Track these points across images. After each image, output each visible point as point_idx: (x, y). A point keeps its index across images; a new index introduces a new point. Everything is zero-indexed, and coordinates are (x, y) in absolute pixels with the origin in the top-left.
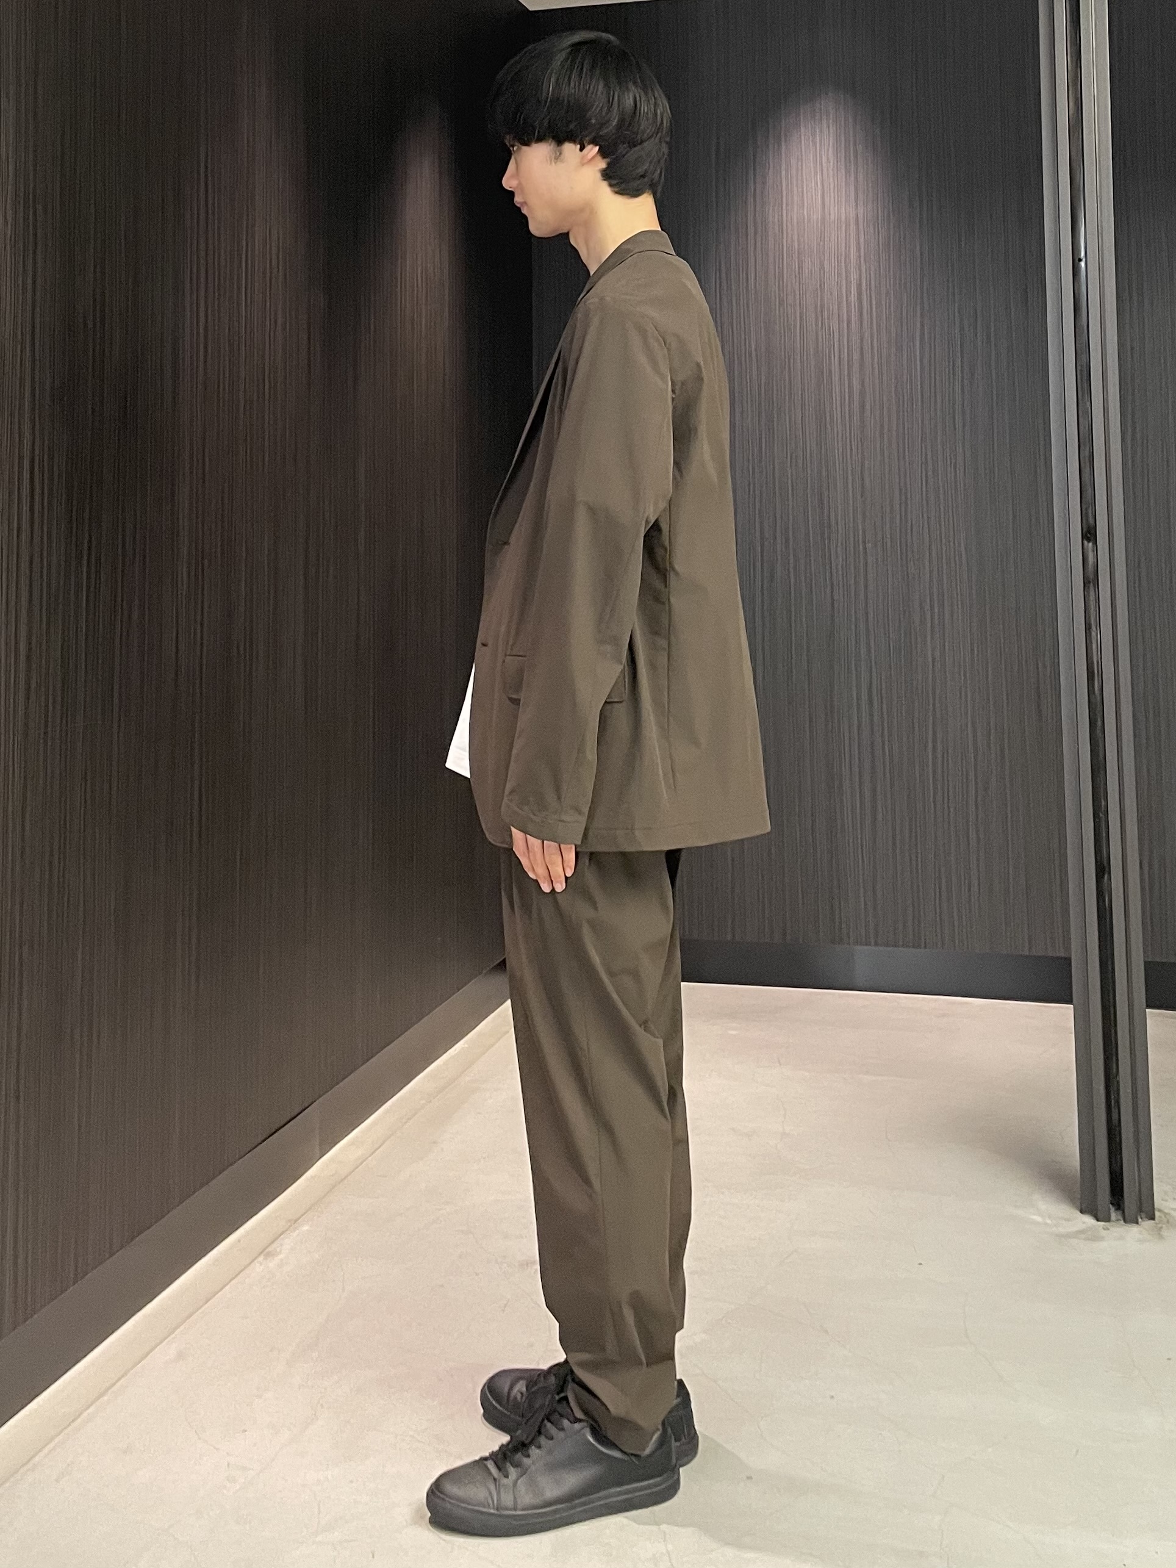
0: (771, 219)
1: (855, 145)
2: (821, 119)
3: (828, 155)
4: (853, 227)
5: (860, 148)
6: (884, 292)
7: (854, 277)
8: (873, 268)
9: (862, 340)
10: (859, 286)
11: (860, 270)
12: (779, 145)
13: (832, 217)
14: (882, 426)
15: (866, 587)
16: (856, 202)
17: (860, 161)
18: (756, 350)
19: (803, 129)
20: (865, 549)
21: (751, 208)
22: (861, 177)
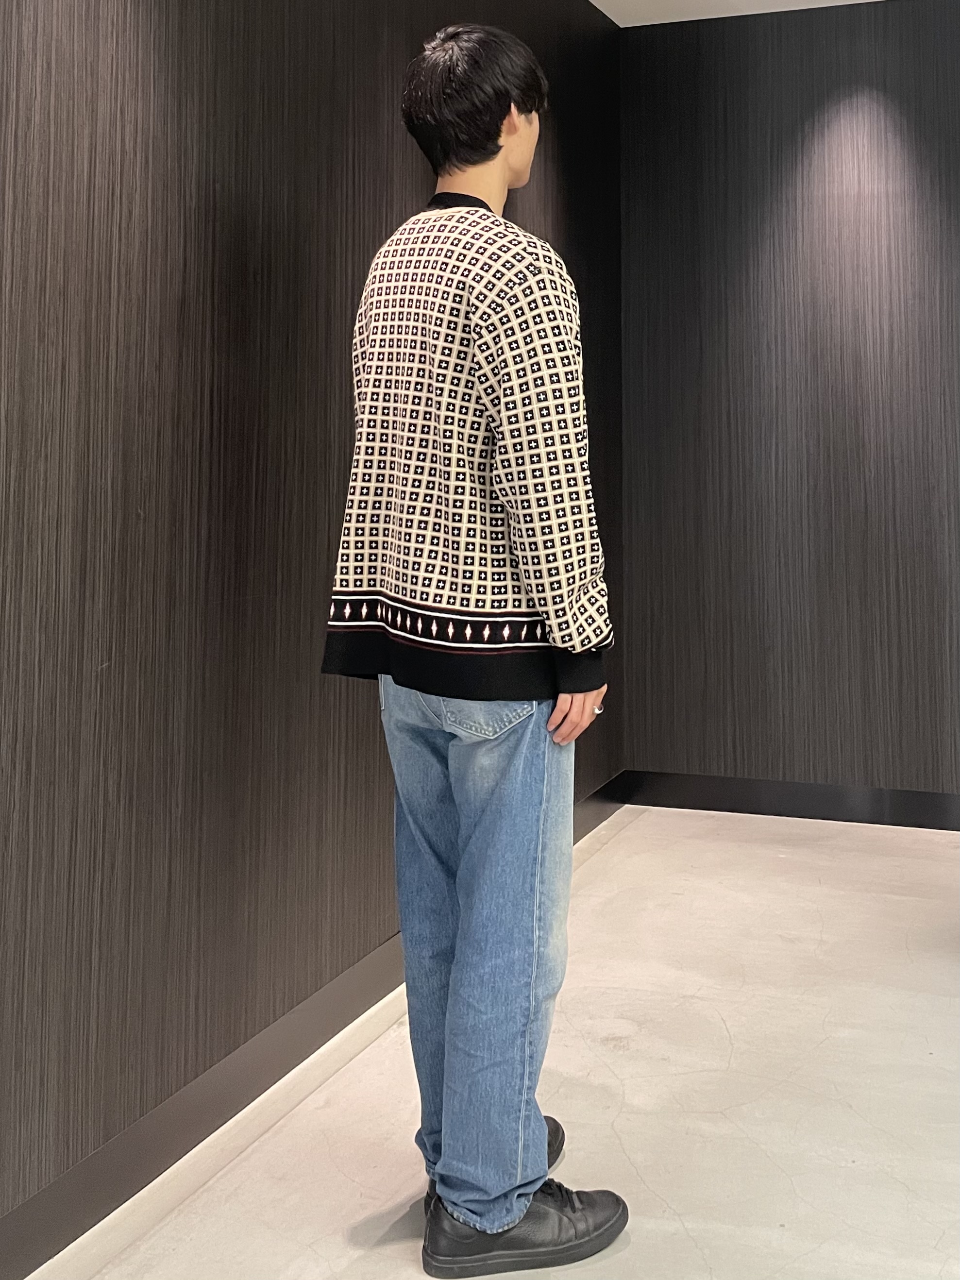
0: (815, 193)
1: (886, 133)
2: (857, 112)
3: (863, 140)
4: (884, 200)
5: (890, 135)
6: (909, 251)
7: (884, 242)
8: (900, 235)
11: (889, 235)
12: (823, 135)
13: (866, 190)
14: (907, 364)
15: (894, 494)
16: (887, 180)
17: (890, 146)
19: (842, 121)
20: (893, 466)
21: (799, 185)
22: (891, 159)
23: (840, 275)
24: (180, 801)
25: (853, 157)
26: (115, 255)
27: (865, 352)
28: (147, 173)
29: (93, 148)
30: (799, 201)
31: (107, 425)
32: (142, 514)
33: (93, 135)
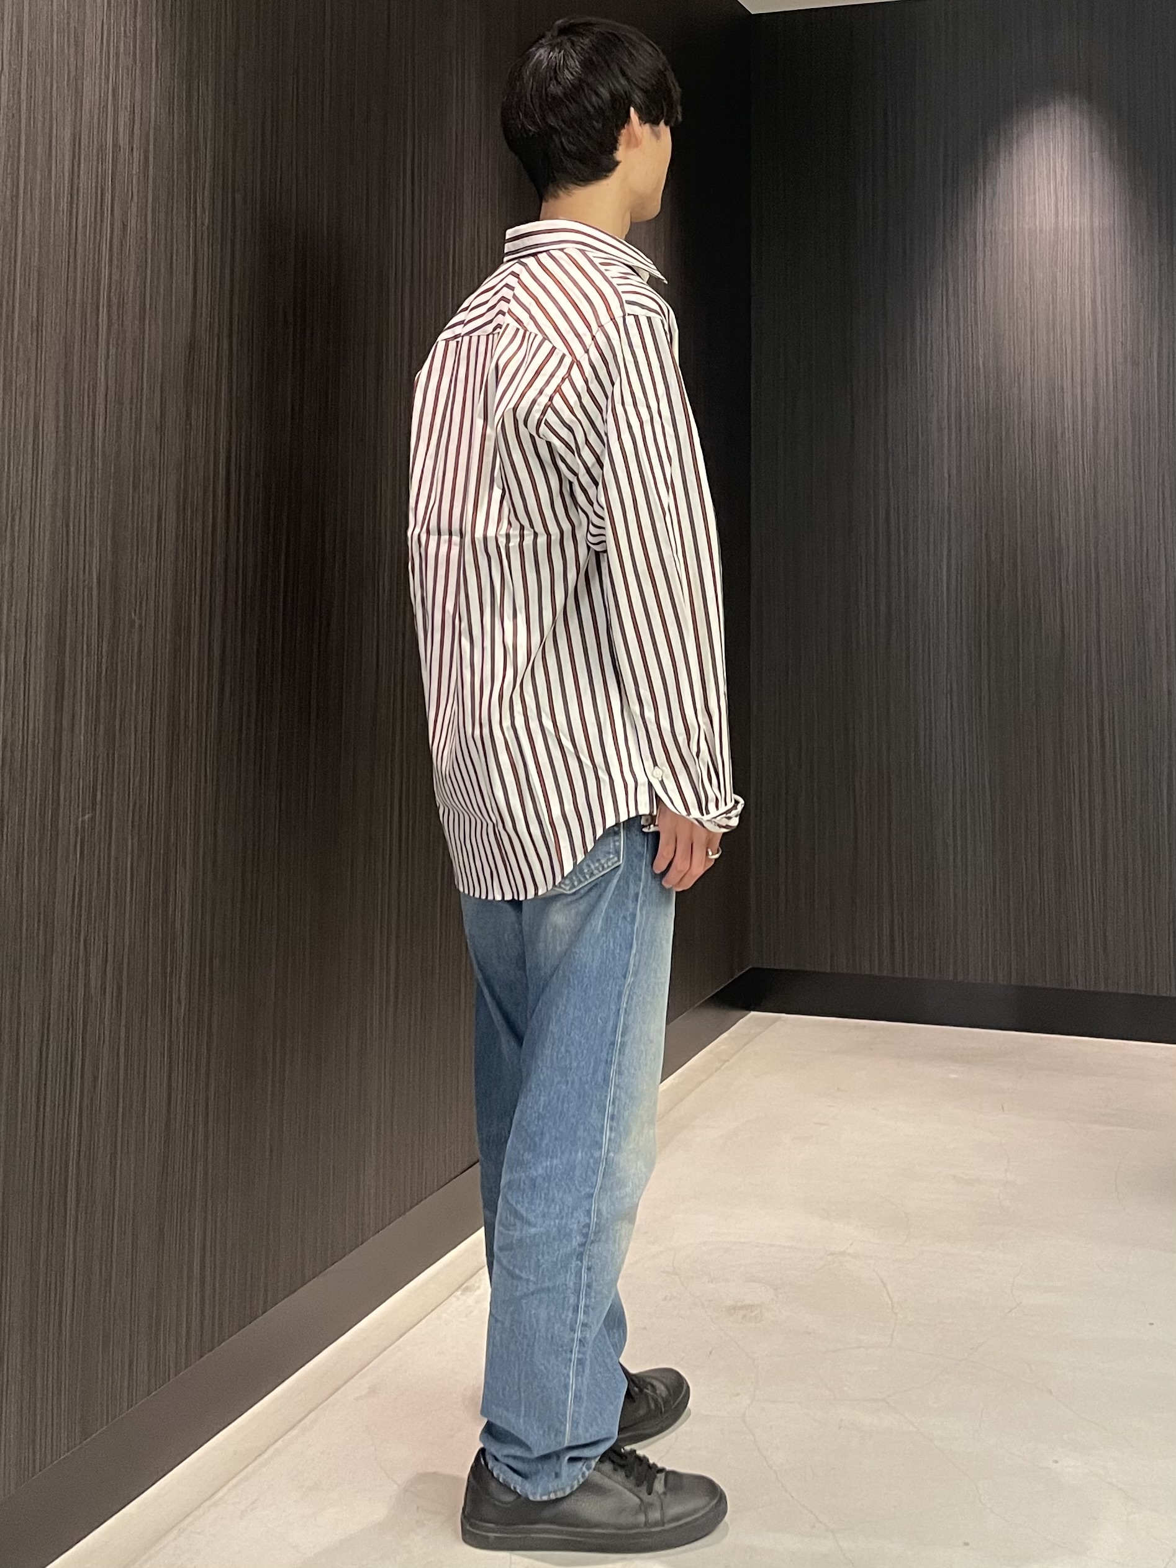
0: (1001, 226)
1: (1091, 151)
2: (1055, 125)
3: (1062, 163)
4: (1087, 237)
5: (1096, 154)
6: (1120, 305)
7: (1087, 290)
9: (1096, 355)
10: (1094, 301)
11: (1095, 282)
12: (1011, 154)
13: (1066, 225)
14: (1117, 445)
15: (1098, 615)
16: (1092, 212)
17: (1096, 169)
18: (984, 365)
19: (1036, 136)
20: (1098, 576)
21: (980, 219)
22: (1096, 185)
23: (1032, 333)
24: (183, 997)
25: (1049, 183)
26: (104, 282)
27: (1063, 434)
28: (146, 176)
29: (76, 139)
30: (980, 239)
31: (92, 504)
32: (137, 622)
33: (76, 123)
